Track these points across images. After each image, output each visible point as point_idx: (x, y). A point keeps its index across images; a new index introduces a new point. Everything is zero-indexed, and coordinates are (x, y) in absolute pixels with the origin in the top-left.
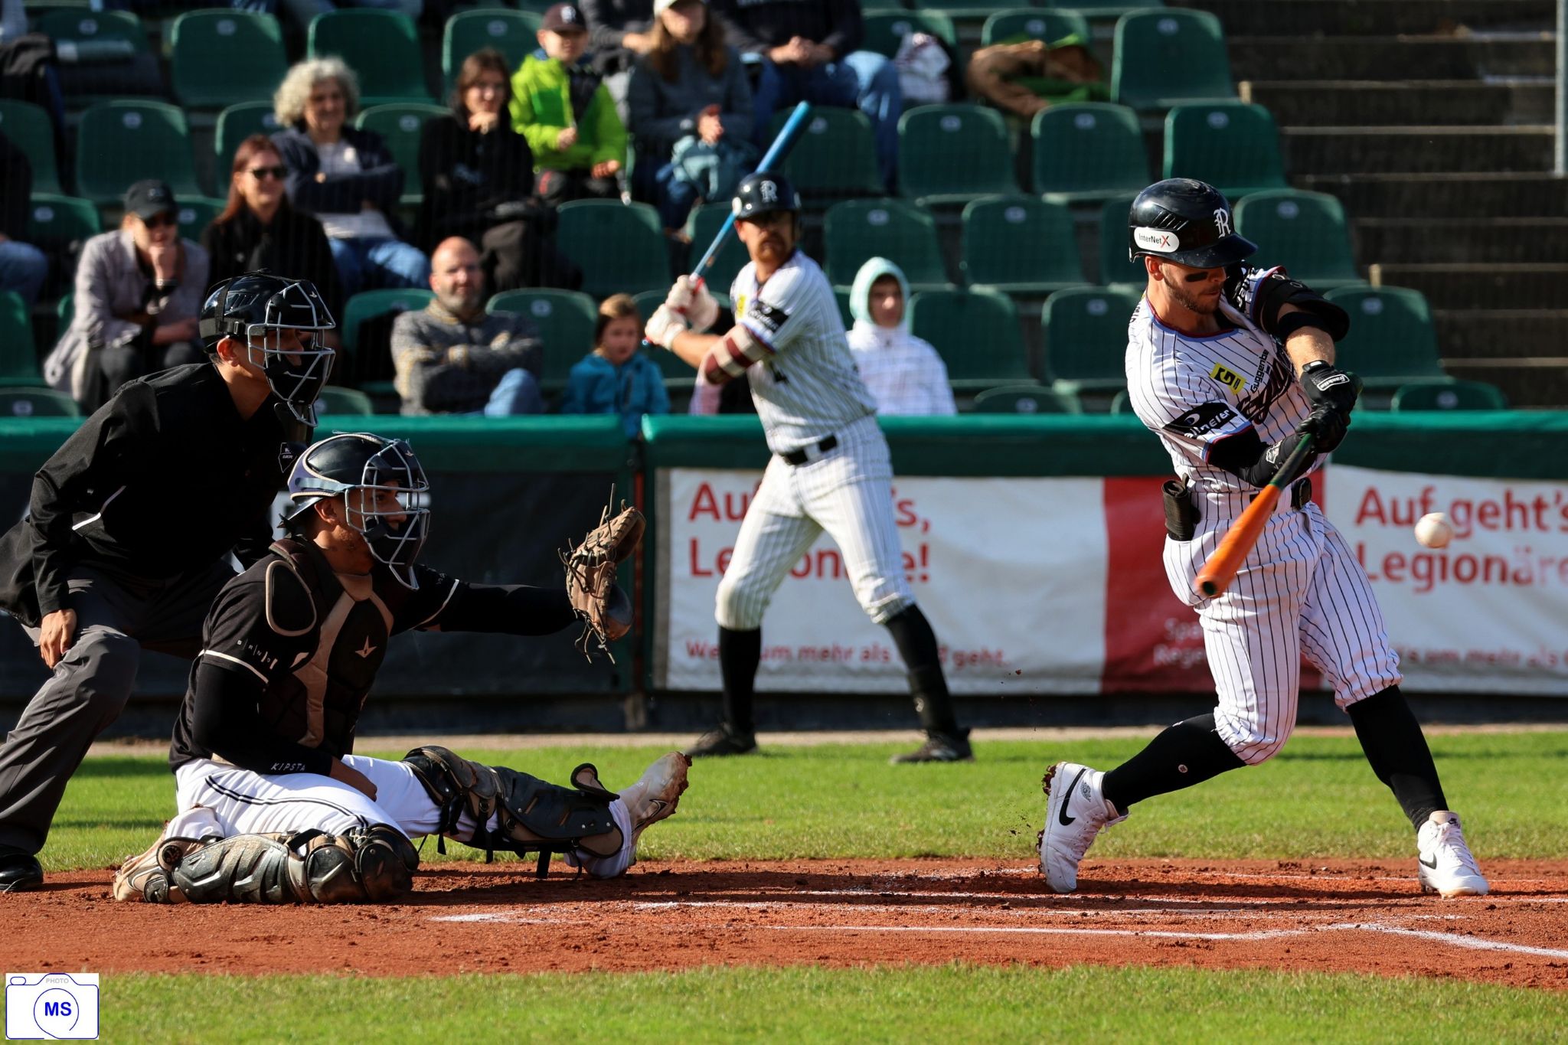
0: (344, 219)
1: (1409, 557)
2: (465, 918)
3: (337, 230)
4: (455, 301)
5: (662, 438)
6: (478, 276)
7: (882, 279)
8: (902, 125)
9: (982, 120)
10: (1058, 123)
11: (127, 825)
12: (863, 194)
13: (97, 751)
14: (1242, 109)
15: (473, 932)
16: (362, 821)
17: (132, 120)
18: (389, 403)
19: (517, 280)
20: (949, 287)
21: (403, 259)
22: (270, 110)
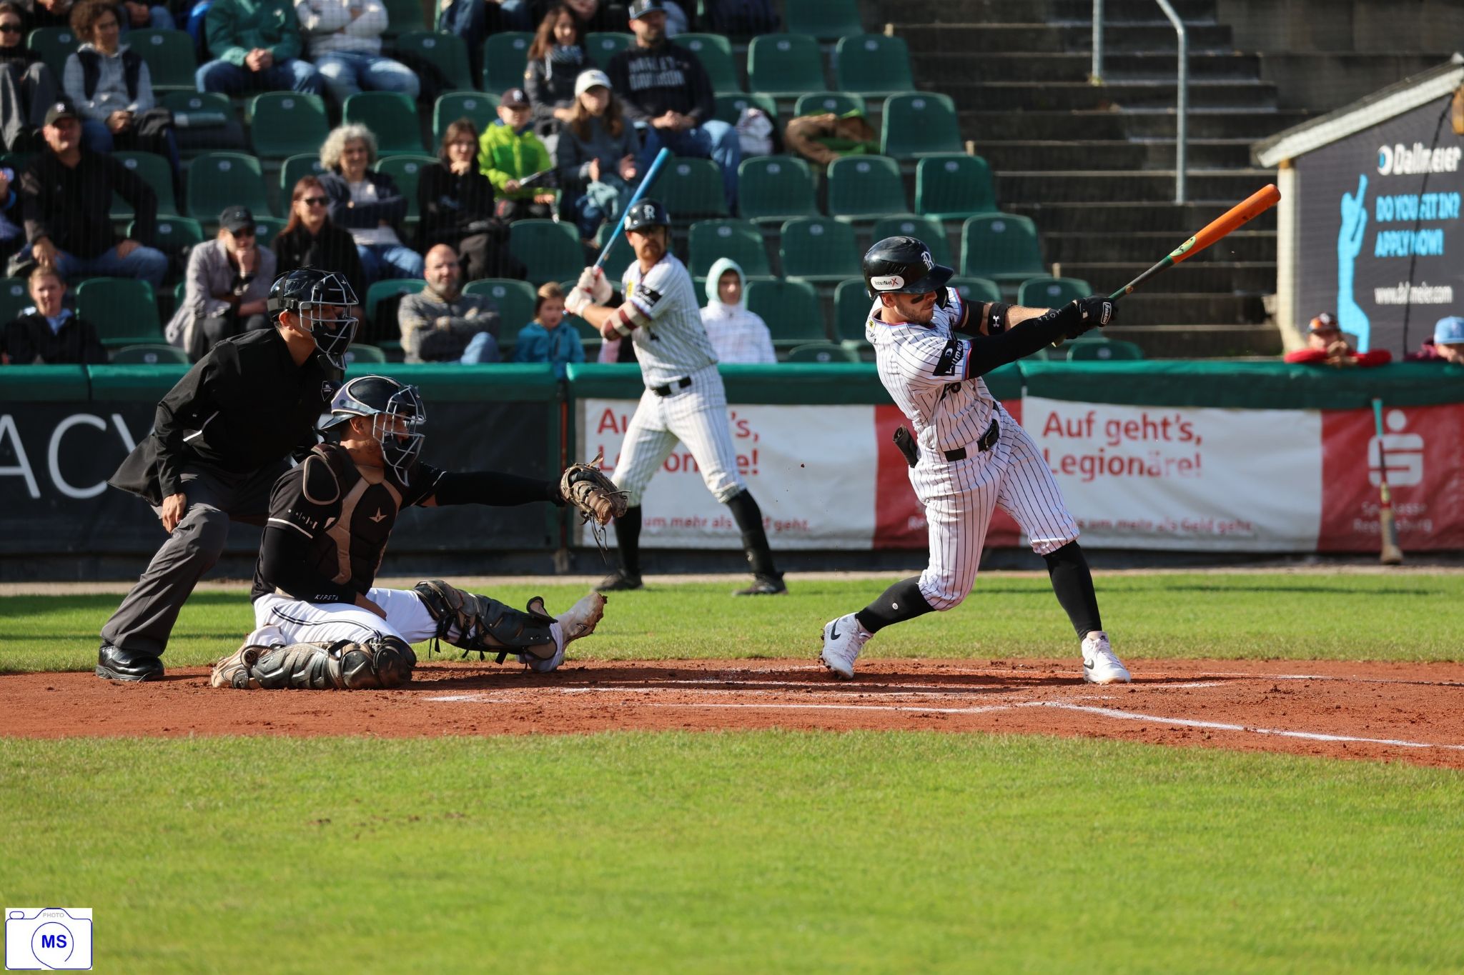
0: (367, 232)
1: (1078, 458)
2: (447, 699)
3: (362, 239)
4: (441, 287)
5: (580, 379)
6: (456, 270)
7: (727, 272)
8: (740, 170)
9: (794, 166)
10: (846, 168)
11: (220, 637)
12: (714, 216)
13: (200, 588)
14: (968, 159)
15: (453, 707)
16: (378, 634)
17: (225, 166)
18: (397, 355)
19: (482, 273)
20: (772, 278)
21: (406, 259)
22: (318, 159)
